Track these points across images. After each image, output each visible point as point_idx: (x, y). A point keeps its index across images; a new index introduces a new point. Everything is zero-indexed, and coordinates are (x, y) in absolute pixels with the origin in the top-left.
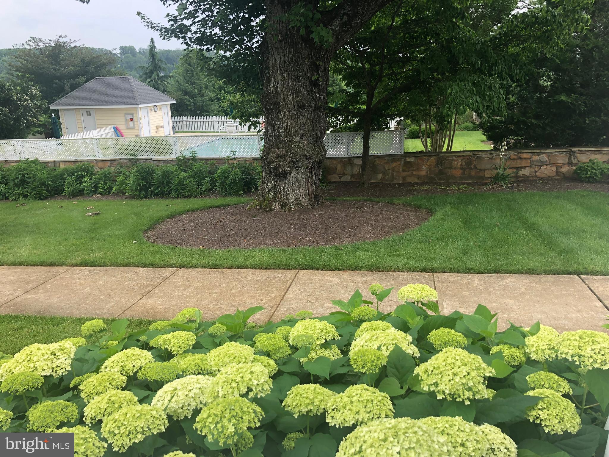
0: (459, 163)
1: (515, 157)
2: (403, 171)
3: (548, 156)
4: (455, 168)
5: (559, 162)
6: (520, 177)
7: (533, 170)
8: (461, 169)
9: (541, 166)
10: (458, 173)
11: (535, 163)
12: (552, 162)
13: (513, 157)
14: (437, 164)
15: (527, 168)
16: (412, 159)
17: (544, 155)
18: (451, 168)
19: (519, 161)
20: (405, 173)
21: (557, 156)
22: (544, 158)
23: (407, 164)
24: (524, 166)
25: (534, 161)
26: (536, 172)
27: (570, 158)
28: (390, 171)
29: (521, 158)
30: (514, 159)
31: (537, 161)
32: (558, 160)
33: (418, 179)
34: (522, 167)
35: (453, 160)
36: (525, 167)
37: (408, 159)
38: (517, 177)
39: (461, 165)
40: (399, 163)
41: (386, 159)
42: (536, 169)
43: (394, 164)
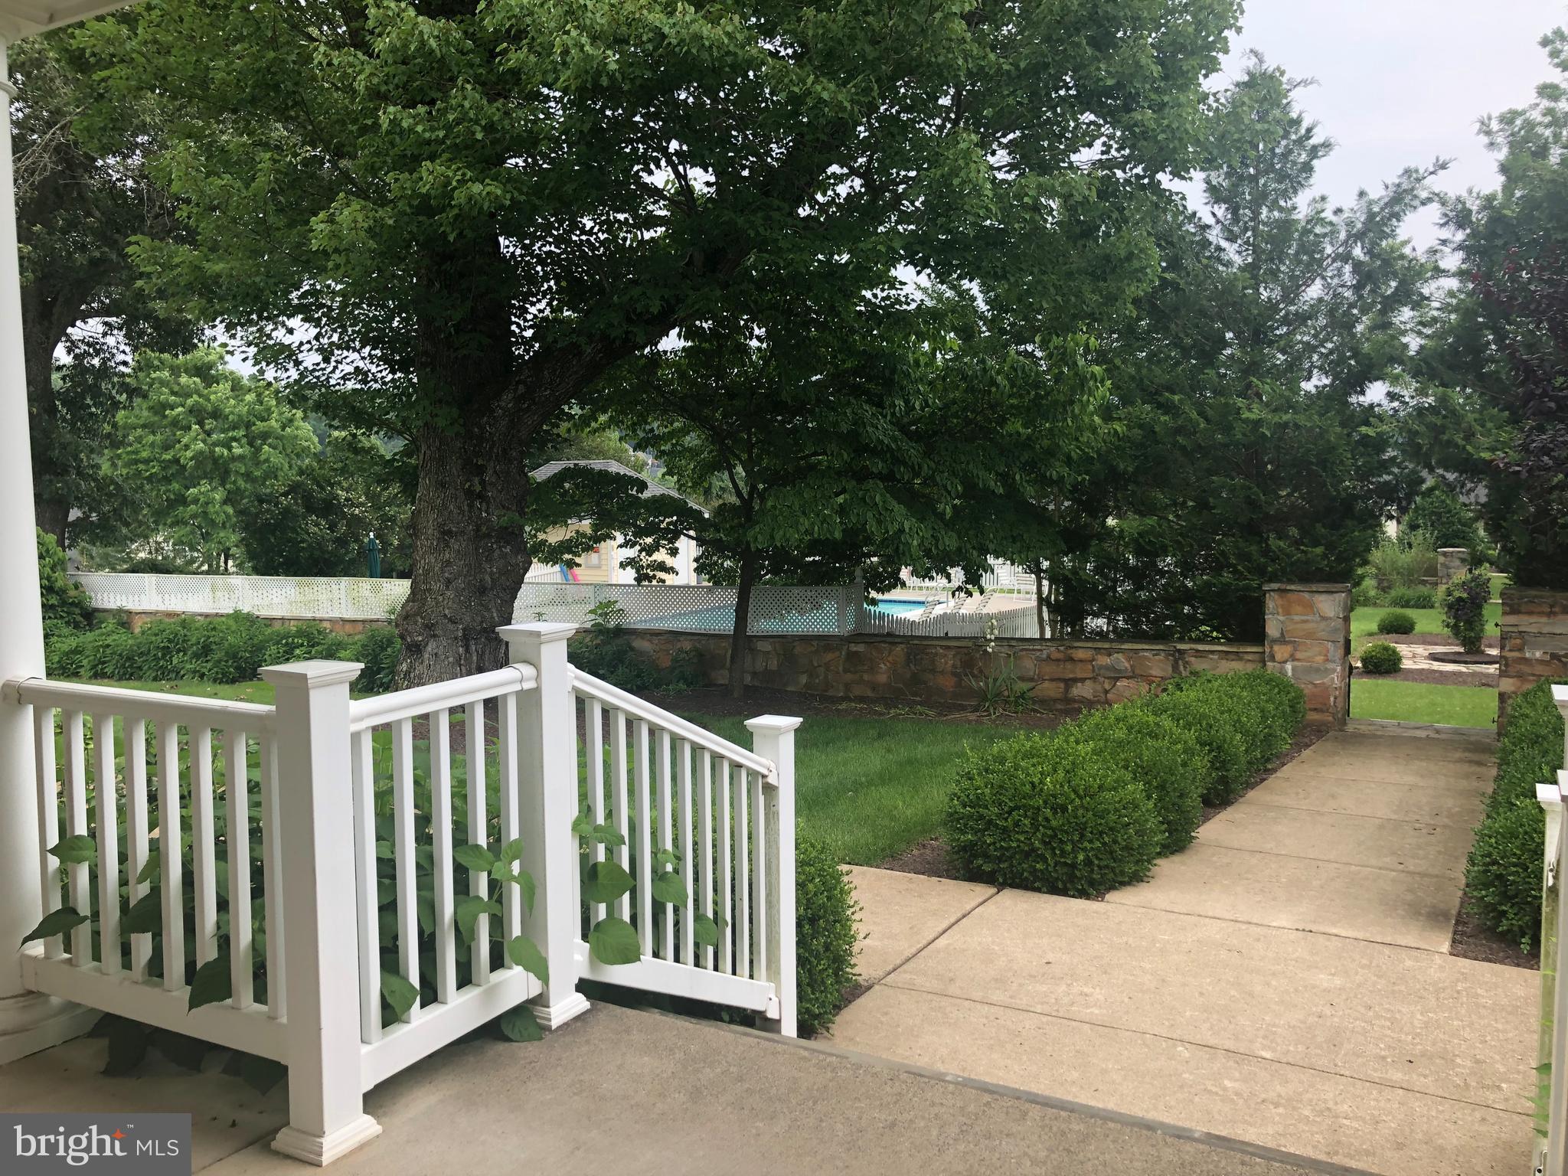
0: (947, 662)
1: (1060, 656)
2: (846, 671)
3: (1129, 659)
4: (942, 672)
5: (1154, 673)
6: (1075, 701)
7: (1099, 688)
8: (954, 674)
9: (1117, 679)
10: (948, 683)
11: (1102, 672)
12: (1137, 671)
13: (1056, 655)
14: (908, 661)
15: (1088, 682)
16: (861, 648)
17: (1120, 656)
18: (933, 671)
19: (1069, 666)
20: (849, 677)
21: (1146, 658)
22: (1121, 661)
23: (852, 656)
24: (1079, 676)
25: (1101, 667)
26: (1106, 692)
27: (1175, 668)
28: (822, 670)
29: (1071, 659)
30: (1058, 660)
31: (1107, 668)
32: (1151, 668)
33: (874, 689)
34: (1075, 680)
35: (936, 654)
36: (1083, 680)
37: (854, 648)
38: (1067, 700)
39: (954, 666)
40: (837, 654)
41: (815, 643)
42: (1107, 686)
43: (829, 656)
